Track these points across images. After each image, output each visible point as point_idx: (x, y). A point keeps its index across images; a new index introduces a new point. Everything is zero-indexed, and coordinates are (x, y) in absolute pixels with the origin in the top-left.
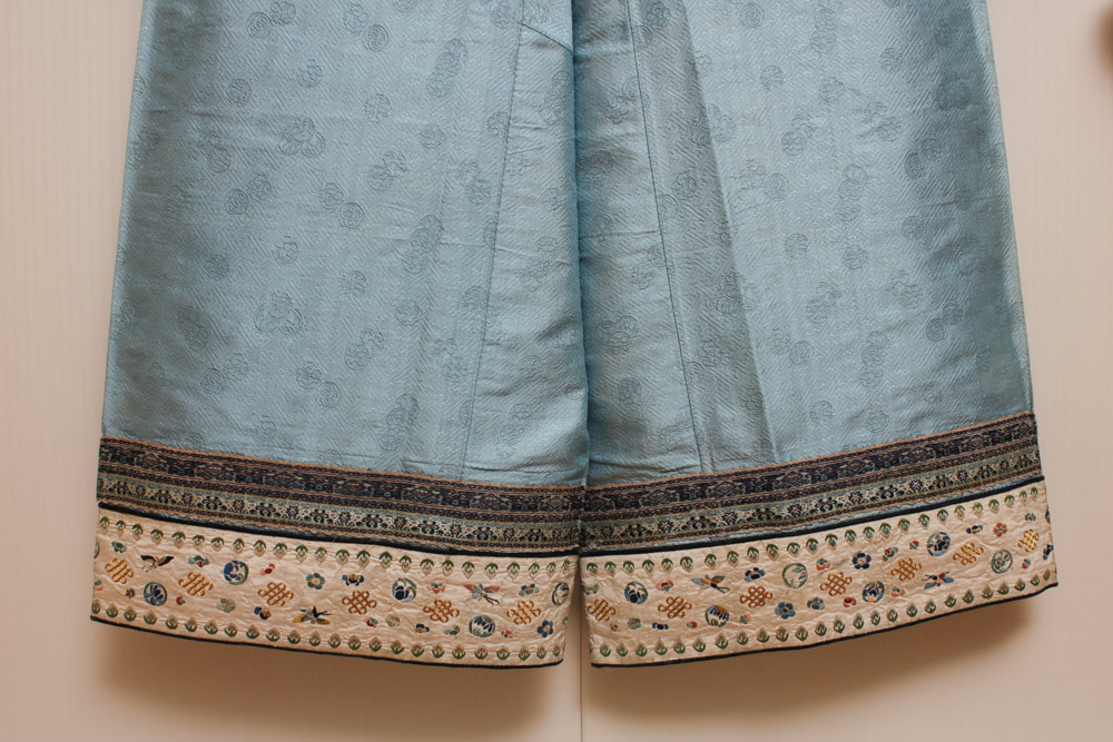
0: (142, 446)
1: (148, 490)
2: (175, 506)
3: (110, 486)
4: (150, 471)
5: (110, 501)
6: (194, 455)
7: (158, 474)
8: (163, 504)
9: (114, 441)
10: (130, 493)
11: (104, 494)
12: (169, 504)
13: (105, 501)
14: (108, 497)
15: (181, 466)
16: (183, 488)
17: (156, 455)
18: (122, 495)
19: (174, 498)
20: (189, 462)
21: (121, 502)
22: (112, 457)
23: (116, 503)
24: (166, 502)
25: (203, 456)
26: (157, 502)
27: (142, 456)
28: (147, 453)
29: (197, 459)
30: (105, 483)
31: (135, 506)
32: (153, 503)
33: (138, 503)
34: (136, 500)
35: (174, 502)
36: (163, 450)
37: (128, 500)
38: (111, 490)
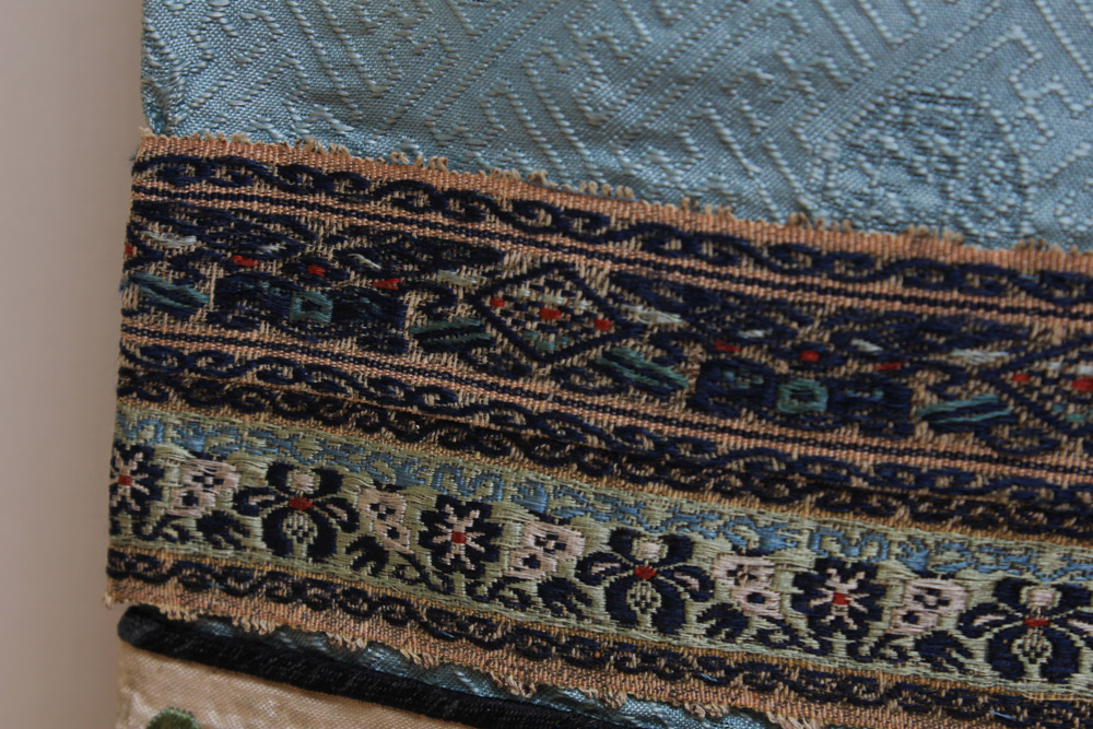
0: (471, 205)
1: (522, 531)
2: (739, 649)
3: (209, 500)
4: (539, 392)
5: (213, 601)
6: (919, 270)
7: (605, 414)
8: (646, 633)
9: (240, 169)
10: (371, 552)
11: (168, 554)
12: (693, 637)
13: (171, 603)
14: (196, 578)
15: (801, 356)
16: (806, 519)
17: (596, 271)
18: (301, 565)
19: (728, 592)
20: (872, 324)
21: (299, 616)
22: (226, 294)
23: (260, 618)
24: (670, 619)
25: (994, 279)
26: (600, 624)
27: (466, 278)
28: (518, 256)
29: (945, 303)
30: (175, 481)
31: (414, 648)
32: (561, 625)
33: (438, 625)
34: (422, 598)
35: (728, 620)
36: (654, 235)
37: (354, 603)
38: (215, 526)
